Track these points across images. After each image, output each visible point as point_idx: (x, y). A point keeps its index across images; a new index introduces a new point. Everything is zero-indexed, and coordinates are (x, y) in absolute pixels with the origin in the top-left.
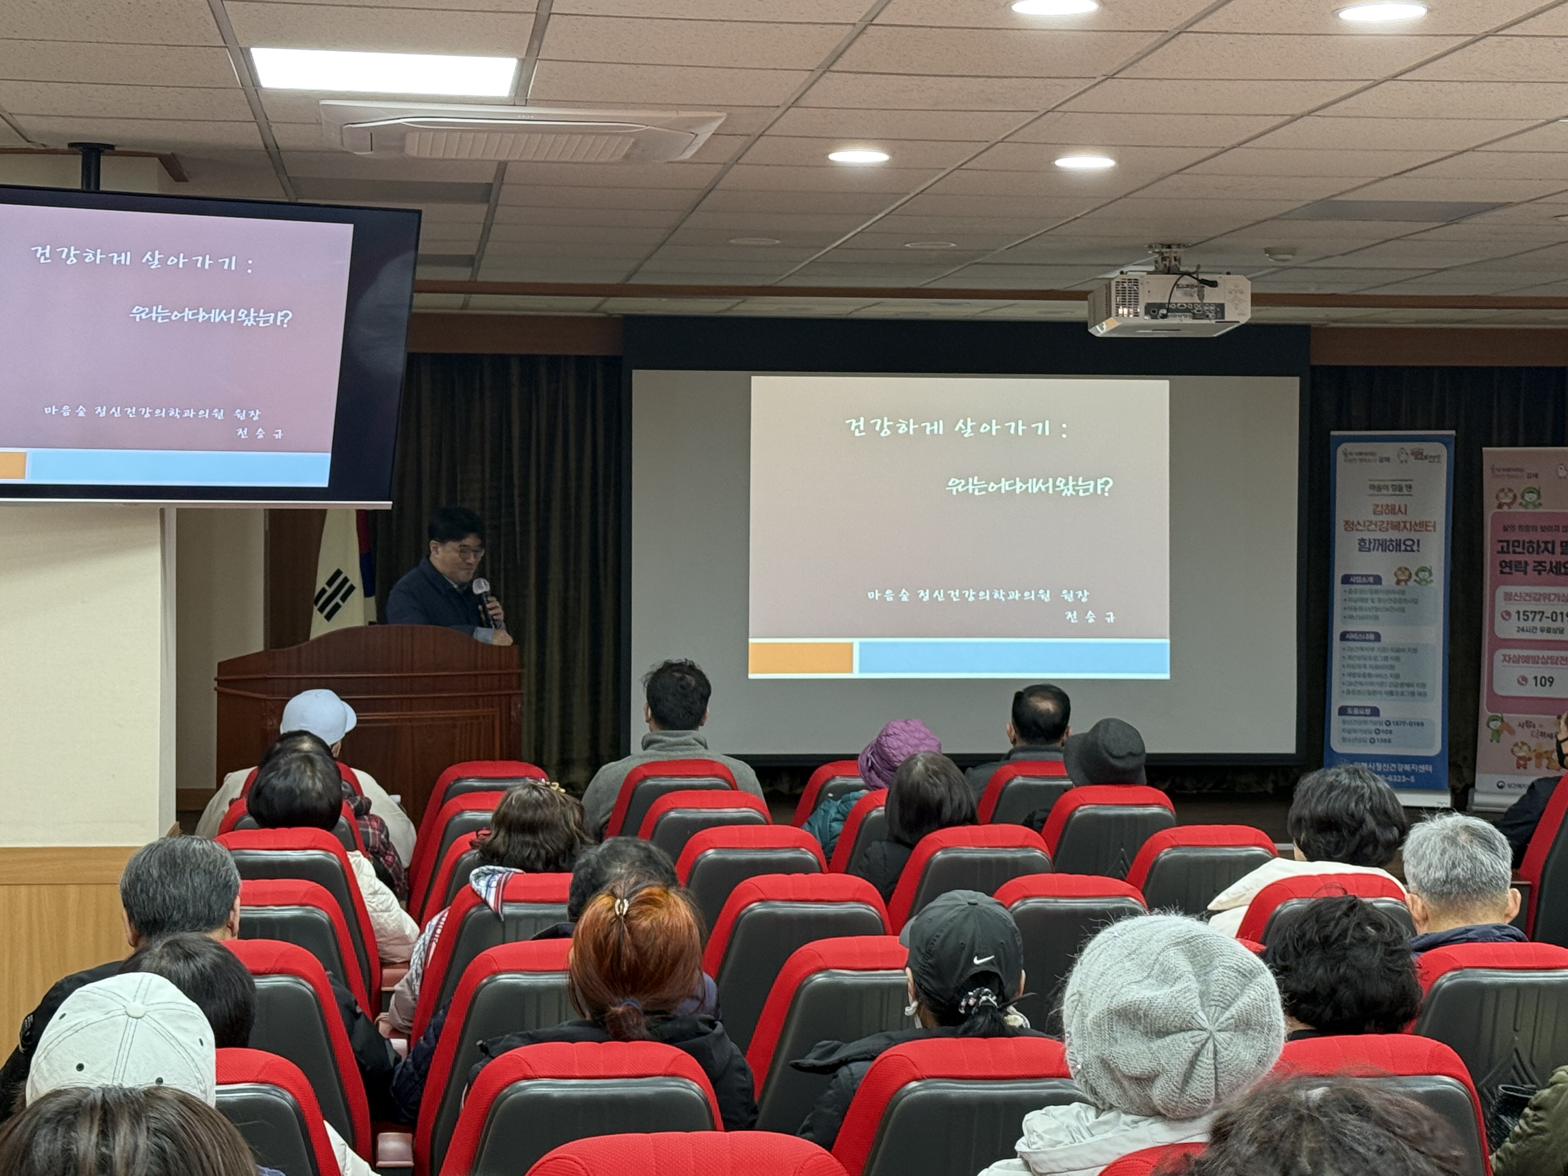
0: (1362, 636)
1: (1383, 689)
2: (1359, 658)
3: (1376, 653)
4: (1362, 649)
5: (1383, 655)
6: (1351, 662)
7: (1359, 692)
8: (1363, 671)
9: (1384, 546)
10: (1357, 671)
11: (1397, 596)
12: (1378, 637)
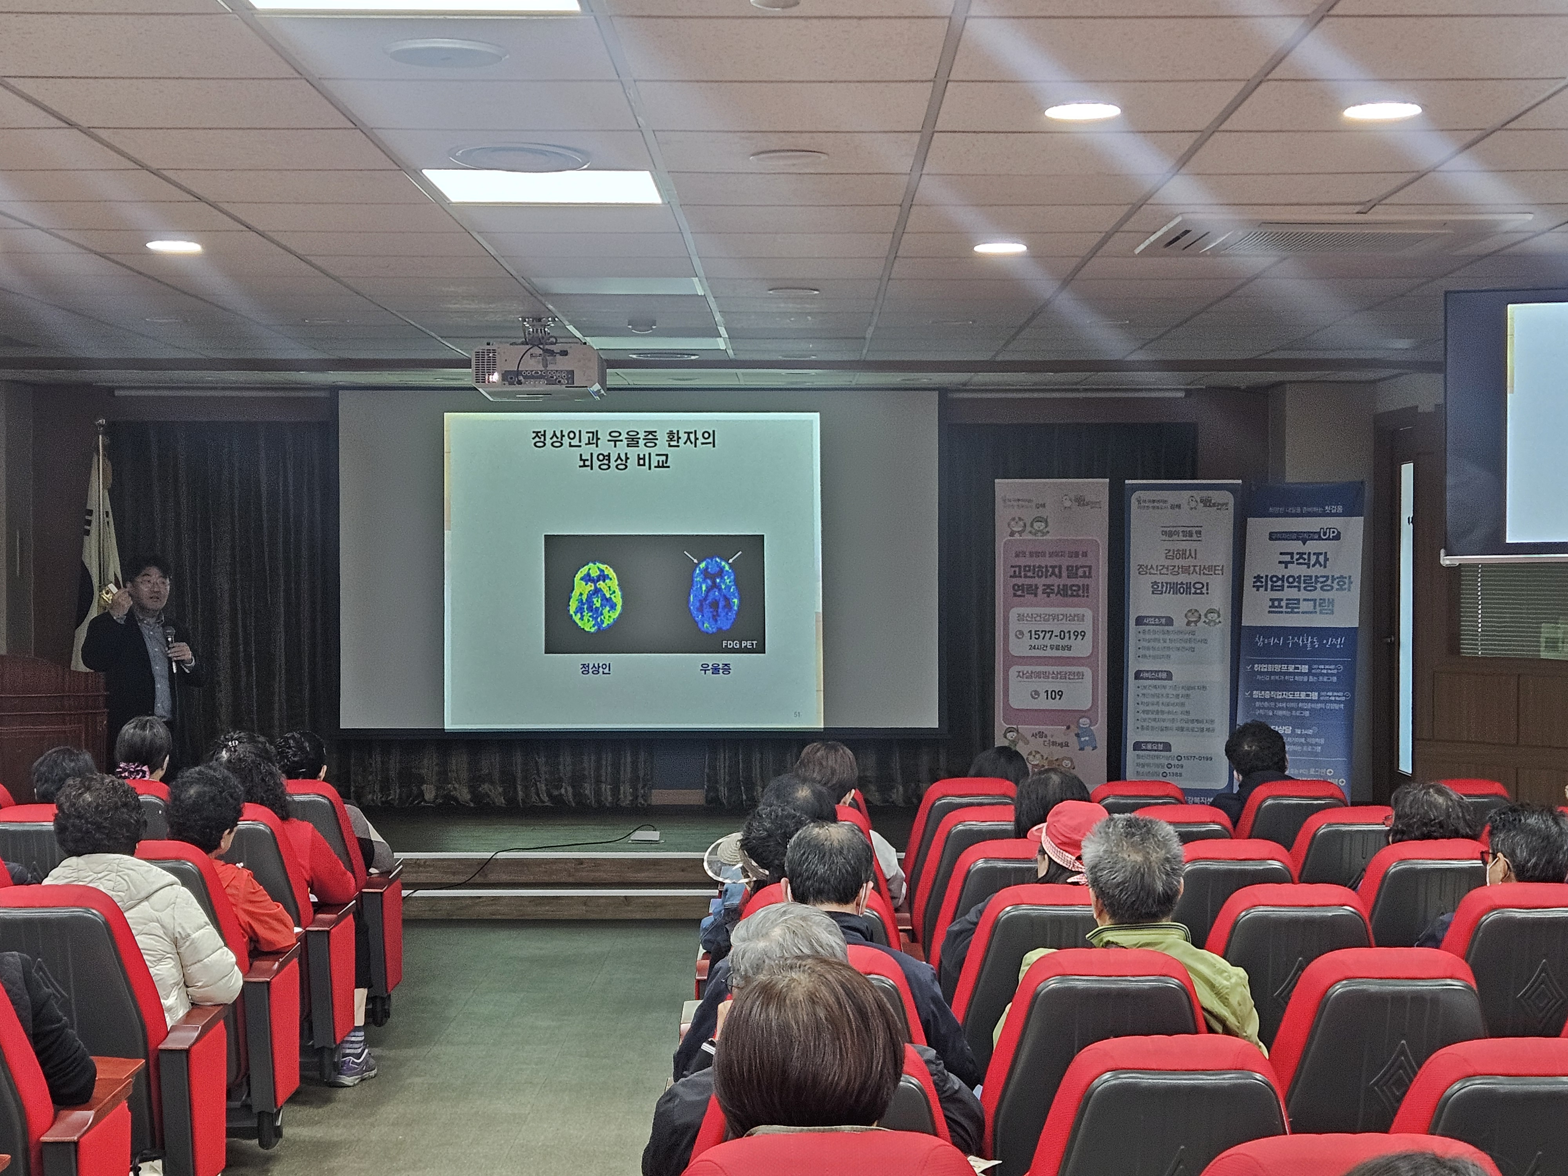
0: (1155, 675)
1: (1175, 725)
2: (1153, 696)
3: (1168, 691)
4: (1155, 687)
5: (1174, 693)
6: (1145, 700)
7: (1153, 728)
8: (1155, 708)
9: (1175, 588)
10: (1150, 708)
11: (1187, 636)
12: (1169, 676)
